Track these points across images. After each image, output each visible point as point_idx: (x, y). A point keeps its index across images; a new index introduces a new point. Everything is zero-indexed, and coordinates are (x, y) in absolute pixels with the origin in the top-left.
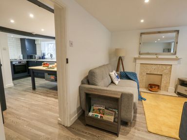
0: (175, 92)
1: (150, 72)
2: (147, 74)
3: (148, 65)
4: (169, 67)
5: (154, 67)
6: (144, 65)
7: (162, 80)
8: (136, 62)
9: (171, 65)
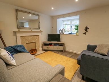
0: (42, 50)
1: (29, 42)
2: (27, 43)
3: (26, 37)
4: (38, 37)
5: (30, 38)
6: (24, 37)
7: (36, 45)
8: (16, 35)
9: (39, 35)
